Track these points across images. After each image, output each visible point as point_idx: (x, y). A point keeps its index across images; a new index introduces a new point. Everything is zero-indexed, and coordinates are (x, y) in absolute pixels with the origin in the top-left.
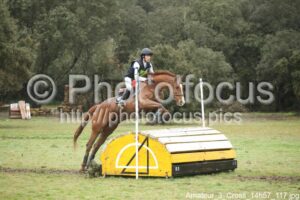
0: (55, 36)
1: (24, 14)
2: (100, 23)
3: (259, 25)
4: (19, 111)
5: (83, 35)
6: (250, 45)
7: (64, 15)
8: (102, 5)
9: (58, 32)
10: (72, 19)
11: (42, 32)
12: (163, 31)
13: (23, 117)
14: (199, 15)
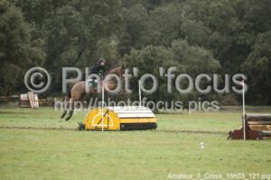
0: (61, 33)
1: (33, 12)
2: (103, 21)
3: (252, 24)
4: (28, 101)
5: (87, 32)
6: (242, 43)
7: (70, 14)
8: (105, 5)
9: (64, 29)
10: (77, 17)
11: (50, 29)
12: (162, 29)
13: (32, 106)
14: (197, 14)
